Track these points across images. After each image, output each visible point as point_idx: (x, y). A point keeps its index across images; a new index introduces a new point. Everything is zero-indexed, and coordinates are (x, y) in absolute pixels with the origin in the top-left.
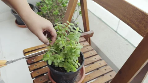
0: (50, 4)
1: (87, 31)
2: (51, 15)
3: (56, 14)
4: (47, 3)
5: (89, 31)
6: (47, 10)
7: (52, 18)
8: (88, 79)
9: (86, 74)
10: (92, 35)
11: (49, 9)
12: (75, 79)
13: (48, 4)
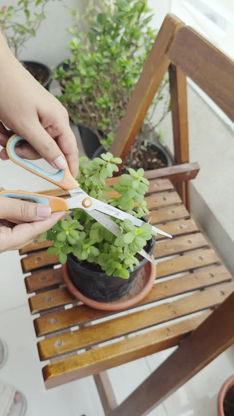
0: (90, 77)
1: (181, 163)
2: (90, 107)
3: (104, 106)
4: (83, 72)
5: (188, 162)
6: (79, 93)
7: (93, 115)
8: (161, 292)
9: (157, 279)
10: (194, 174)
11: (87, 91)
12: (125, 289)
13: (85, 76)
